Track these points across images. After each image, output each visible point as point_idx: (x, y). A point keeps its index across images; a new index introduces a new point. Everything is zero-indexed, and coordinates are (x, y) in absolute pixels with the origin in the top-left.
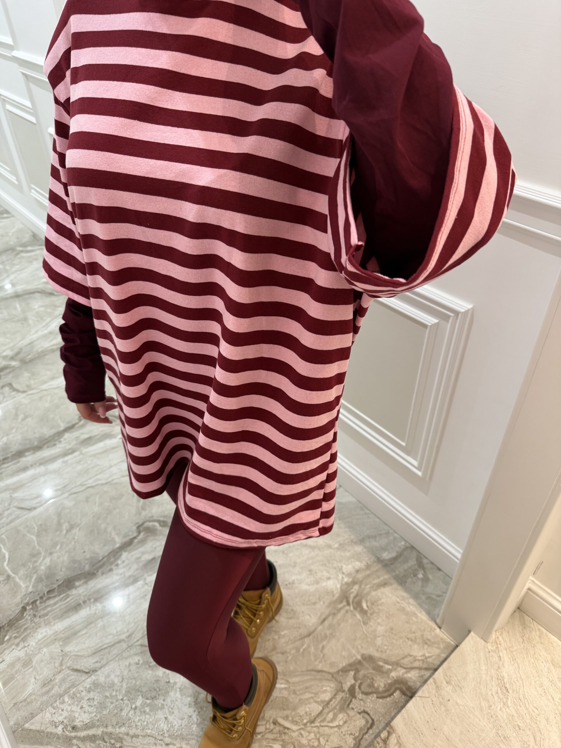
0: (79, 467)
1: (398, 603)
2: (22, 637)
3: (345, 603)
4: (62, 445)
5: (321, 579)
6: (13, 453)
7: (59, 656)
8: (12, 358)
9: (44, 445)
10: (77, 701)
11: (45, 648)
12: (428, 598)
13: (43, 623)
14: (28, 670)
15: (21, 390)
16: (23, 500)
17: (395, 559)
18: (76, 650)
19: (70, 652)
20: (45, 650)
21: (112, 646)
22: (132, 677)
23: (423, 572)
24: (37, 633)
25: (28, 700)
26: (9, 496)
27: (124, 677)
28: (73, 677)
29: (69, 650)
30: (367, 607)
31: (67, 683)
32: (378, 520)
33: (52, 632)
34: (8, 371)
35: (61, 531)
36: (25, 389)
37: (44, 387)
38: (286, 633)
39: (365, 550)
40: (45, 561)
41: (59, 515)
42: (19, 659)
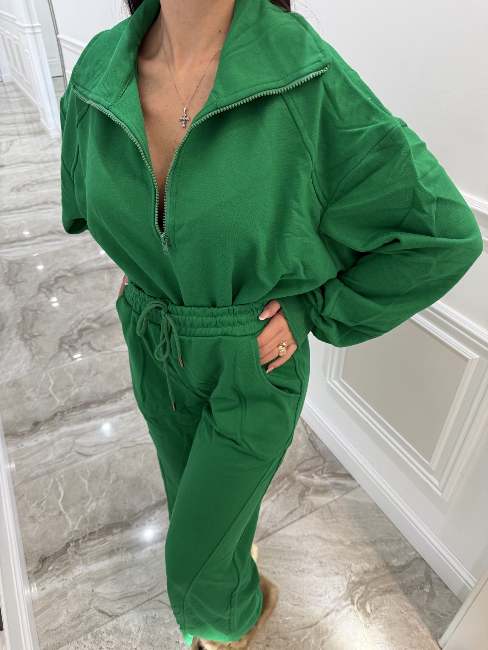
0: (133, 425)
1: (402, 613)
2: (63, 570)
3: (349, 602)
4: (122, 403)
5: (329, 573)
6: (81, 403)
7: (89, 594)
8: (94, 321)
9: (107, 400)
10: (98, 640)
11: (79, 584)
12: (432, 614)
13: (81, 561)
14: (63, 601)
15: (97, 349)
16: (82, 446)
17: (404, 567)
18: (104, 593)
19: (99, 593)
20: (79, 586)
21: (135, 596)
22: (147, 630)
23: (430, 586)
24: (75, 570)
25: (58, 630)
26: (72, 441)
27: (141, 628)
28: (98, 617)
29: (98, 591)
30: (371, 610)
31: (92, 622)
32: (392, 525)
33: (87, 571)
34: (89, 331)
35: (109, 480)
36: (101, 349)
37: (116, 349)
38: (290, 620)
39: (375, 553)
40: (91, 505)
41: (109, 465)
42: (56, 590)
